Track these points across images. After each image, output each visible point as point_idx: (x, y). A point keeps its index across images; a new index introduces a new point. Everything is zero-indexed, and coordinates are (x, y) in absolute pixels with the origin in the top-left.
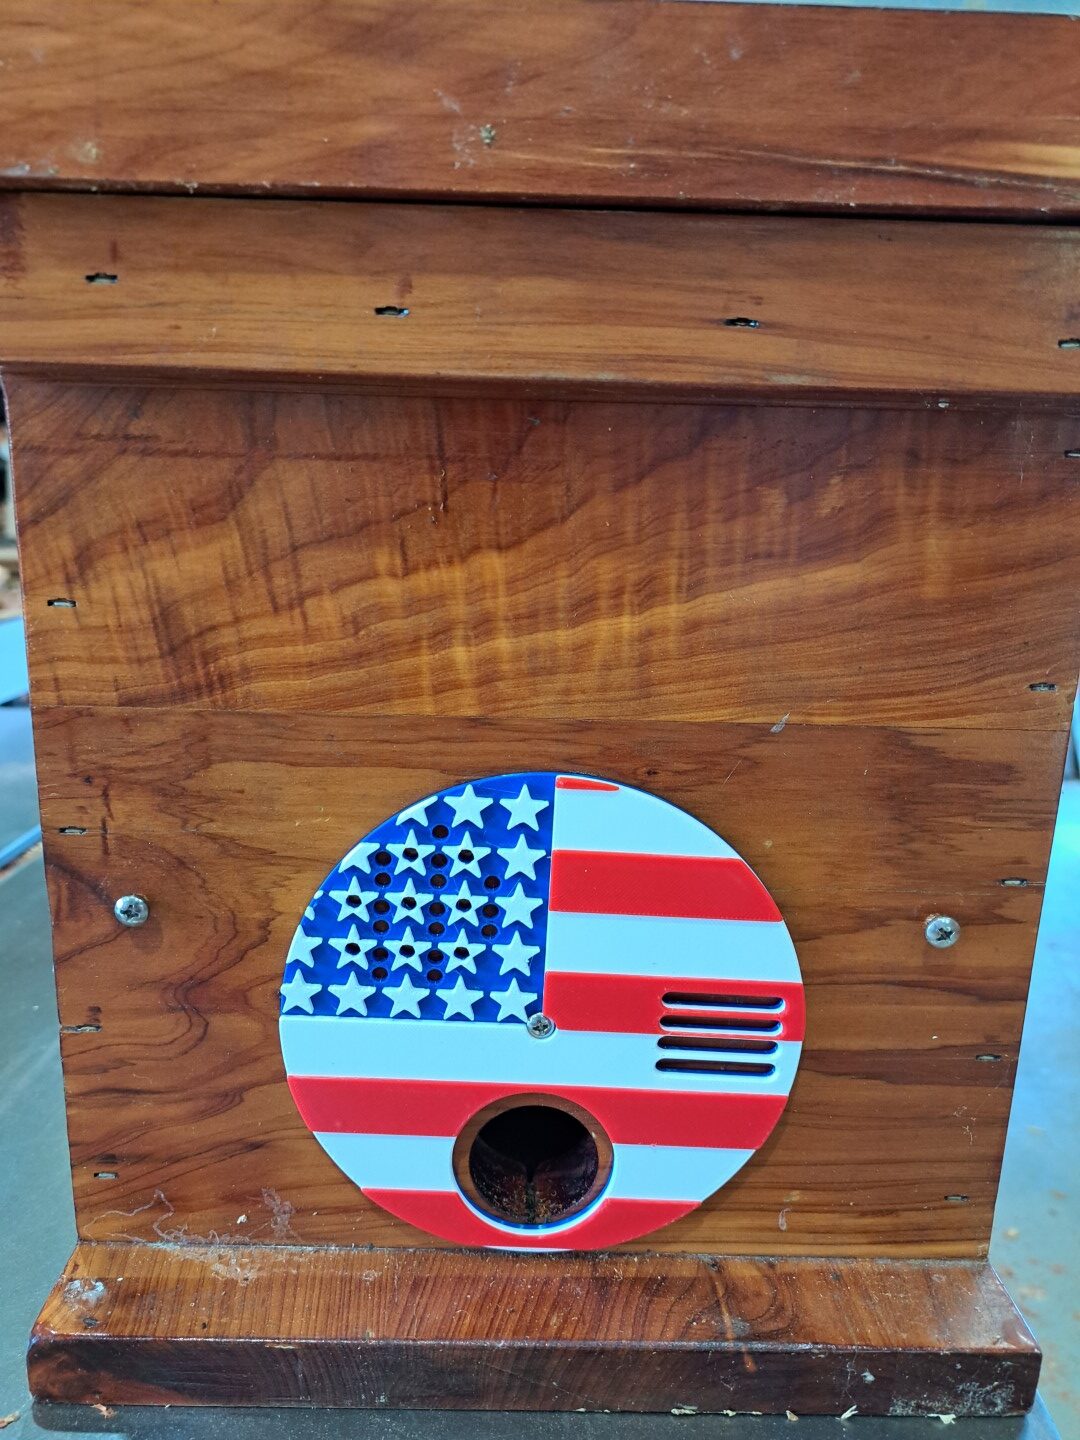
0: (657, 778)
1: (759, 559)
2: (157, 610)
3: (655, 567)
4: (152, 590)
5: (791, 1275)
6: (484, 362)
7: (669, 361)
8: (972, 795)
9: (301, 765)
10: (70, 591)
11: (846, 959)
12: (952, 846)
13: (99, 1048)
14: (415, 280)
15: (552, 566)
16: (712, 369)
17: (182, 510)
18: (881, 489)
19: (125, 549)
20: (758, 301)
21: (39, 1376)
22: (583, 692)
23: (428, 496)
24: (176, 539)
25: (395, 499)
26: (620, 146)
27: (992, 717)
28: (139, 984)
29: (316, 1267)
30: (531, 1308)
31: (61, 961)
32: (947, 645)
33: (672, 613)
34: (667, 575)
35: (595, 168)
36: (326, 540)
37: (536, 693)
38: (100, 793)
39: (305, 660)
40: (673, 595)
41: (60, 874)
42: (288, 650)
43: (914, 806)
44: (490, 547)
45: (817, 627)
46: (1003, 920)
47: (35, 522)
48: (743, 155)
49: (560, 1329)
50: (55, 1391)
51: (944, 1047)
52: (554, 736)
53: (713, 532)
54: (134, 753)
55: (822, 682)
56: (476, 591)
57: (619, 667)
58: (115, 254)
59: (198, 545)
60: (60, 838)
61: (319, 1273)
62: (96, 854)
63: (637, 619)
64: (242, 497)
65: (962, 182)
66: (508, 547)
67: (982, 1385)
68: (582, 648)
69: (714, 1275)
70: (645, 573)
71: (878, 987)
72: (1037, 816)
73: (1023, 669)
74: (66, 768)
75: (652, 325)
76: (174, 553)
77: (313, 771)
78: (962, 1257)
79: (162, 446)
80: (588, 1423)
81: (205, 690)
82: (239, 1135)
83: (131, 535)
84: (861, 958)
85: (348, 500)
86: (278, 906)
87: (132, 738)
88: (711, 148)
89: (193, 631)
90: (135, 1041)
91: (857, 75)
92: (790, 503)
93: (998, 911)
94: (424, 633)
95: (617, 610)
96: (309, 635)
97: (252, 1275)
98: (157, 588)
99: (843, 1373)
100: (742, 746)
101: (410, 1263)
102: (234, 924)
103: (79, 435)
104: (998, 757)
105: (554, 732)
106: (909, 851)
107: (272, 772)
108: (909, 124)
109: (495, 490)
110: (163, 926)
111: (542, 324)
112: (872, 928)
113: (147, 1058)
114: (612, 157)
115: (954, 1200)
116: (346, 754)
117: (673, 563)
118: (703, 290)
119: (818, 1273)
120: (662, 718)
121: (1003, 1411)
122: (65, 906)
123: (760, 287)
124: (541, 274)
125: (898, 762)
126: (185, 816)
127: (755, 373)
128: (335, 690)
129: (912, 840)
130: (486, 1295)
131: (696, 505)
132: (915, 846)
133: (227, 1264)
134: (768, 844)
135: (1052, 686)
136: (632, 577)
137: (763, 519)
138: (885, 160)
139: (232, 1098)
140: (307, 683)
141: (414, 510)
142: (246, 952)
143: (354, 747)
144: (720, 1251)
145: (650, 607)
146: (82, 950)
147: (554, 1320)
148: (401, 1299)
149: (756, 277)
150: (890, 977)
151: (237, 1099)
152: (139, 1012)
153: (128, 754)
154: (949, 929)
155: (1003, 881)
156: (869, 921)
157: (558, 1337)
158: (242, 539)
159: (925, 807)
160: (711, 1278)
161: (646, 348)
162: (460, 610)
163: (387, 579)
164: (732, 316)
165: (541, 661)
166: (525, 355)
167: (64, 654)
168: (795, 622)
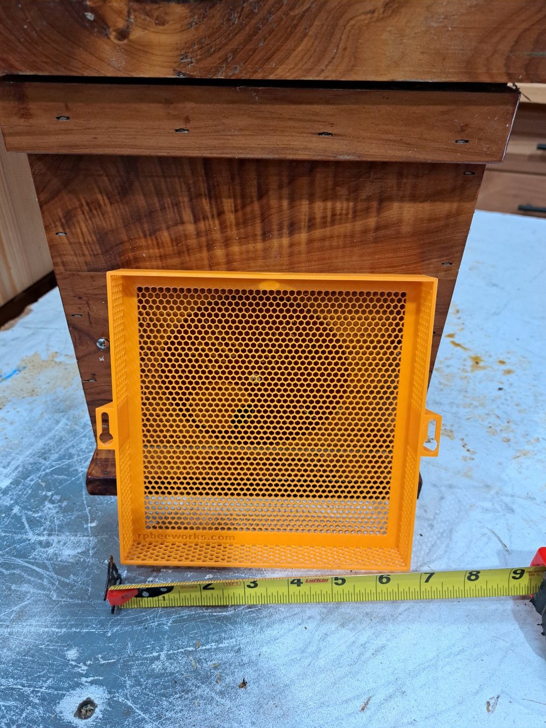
1: (337, 216)
2: (99, 236)
4: (96, 229)
6: (221, 151)
7: (296, 150)
10: (64, 229)
13: (97, 387)
14: (191, 118)
16: (313, 153)
19: (84, 213)
20: (332, 125)
21: (91, 488)
24: (103, 209)
28: (108, 366)
31: (79, 359)
32: (411, 248)
33: (302, 236)
34: (300, 222)
37: (249, 267)
38: (86, 303)
40: (303, 230)
41: (74, 330)
42: (151, 251)
44: (228, 212)
45: (359, 242)
47: (46, 202)
50: (96, 492)
53: (318, 205)
56: (224, 229)
57: (281, 256)
58: (67, 108)
60: (73, 318)
62: (88, 324)
63: (288, 239)
64: (128, 193)
68: (267, 250)
70: (291, 221)
72: (441, 310)
73: (439, 257)
74: (72, 294)
75: (288, 135)
76: (103, 215)
79: (94, 173)
87: (95, 283)
89: (114, 244)
90: (109, 385)
92: (350, 193)
94: (204, 244)
95: (280, 235)
96: (159, 245)
111: (244, 135)
118: (309, 121)
122: (78, 342)
123: (333, 120)
124: (243, 115)
127: (331, 154)
131: (311, 195)
135: (451, 264)
136: (286, 223)
137: (339, 200)
145: (294, 234)
146: (86, 356)
149: (331, 115)
152: (108, 375)
153: (94, 289)
158: (129, 209)
161: (287, 145)
162: (217, 236)
163: (188, 224)
164: (322, 131)
165: (251, 255)
166: (237, 148)
167: (65, 253)
168: (351, 240)
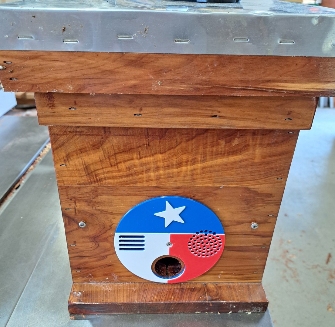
0: (195, 197)
1: (219, 154)
2: (85, 166)
3: (195, 157)
4: (84, 163)
5: (221, 287)
6: (159, 125)
7: (199, 124)
8: (263, 200)
9: (118, 196)
10: (65, 163)
11: (234, 230)
12: (258, 209)
13: (76, 249)
14: (143, 108)
15: (173, 157)
16: (209, 125)
17: (90, 147)
18: (246, 140)
19: (77, 154)
20: (219, 112)
21: (71, 310)
22: (179, 181)
24: (88, 152)
25: (138, 144)
26: (189, 85)
27: (268, 185)
28: (84, 237)
29: (123, 287)
30: (168, 295)
31: (67, 233)
32: (259, 171)
33: (199, 165)
34: (198, 158)
35: (183, 89)
36: (122, 152)
37: (169, 181)
38: (74, 202)
39: (118, 176)
40: (199, 162)
41: (66, 217)
42: (114, 174)
43: (250, 202)
44: (159, 153)
45: (231, 168)
47: (57, 149)
48: (216, 86)
49: (174, 299)
50: (74, 312)
51: (255, 246)
53: (208, 150)
55: (232, 178)
56: (156, 162)
57: (187, 176)
58: (75, 103)
59: (93, 154)
60: (66, 211)
61: (124, 289)
62: (74, 213)
63: (191, 167)
64: (103, 144)
65: (265, 91)
66: (163, 153)
67: (256, 308)
68: (180, 172)
70: (193, 158)
71: (242, 235)
72: (277, 203)
73: (275, 176)
75: (196, 117)
76: (88, 155)
77: (120, 197)
78: (255, 282)
79: (85, 133)
80: (179, 315)
81: (96, 182)
82: (107, 263)
83: (78, 151)
84: (237, 230)
85: (127, 144)
86: (113, 222)
87: (80, 191)
88: (210, 85)
89: (93, 171)
90: (84, 247)
92: (226, 144)
93: (268, 221)
94: (144, 170)
95: (187, 165)
96: (119, 171)
97: (111, 289)
99: (229, 306)
100: (214, 191)
101: (143, 286)
102: (104, 226)
103: (65, 131)
104: (268, 192)
105: (173, 189)
107: (111, 197)
108: (254, 79)
109: (160, 142)
110: (89, 227)
112: (240, 224)
113: (86, 251)
114: (187, 87)
115: (255, 272)
116: (128, 194)
117: (199, 156)
118: (207, 110)
119: (226, 286)
120: (196, 186)
121: (261, 312)
122: (67, 223)
123: (219, 109)
124: (171, 107)
125: (247, 194)
126: (93, 206)
127: (218, 126)
128: (125, 181)
129: (249, 208)
130: (159, 292)
131: (205, 144)
132: (250, 209)
133: (105, 287)
134: (219, 209)
135: (282, 179)
136: (190, 159)
137: (220, 147)
138: (248, 87)
139: (104, 257)
140: (119, 180)
141: (142, 146)
142: (107, 231)
143: (129, 192)
144: (206, 282)
145: (194, 164)
146: (71, 231)
147: (172, 297)
148: (142, 294)
149: (219, 107)
150: (244, 233)
151: (106, 257)
152: (84, 242)
153: (80, 194)
154: (256, 225)
155: (269, 215)
156: (239, 223)
157: (173, 301)
158: (103, 152)
159: (252, 202)
160: (204, 287)
161: (194, 122)
162: (152, 165)
163: (136, 160)
164: (213, 115)
165: (170, 175)
166: (167, 123)
167: (64, 175)
168: (226, 167)
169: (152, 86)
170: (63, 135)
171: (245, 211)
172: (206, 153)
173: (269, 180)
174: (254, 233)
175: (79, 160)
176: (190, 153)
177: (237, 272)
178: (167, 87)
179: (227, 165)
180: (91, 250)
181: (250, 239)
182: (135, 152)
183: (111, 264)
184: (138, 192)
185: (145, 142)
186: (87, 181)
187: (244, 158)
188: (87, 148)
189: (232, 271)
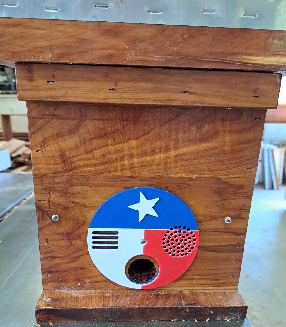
0: (168, 189)
1: (191, 141)
2: (61, 153)
3: (168, 143)
4: (60, 149)
5: (196, 293)
6: (133, 101)
7: (172, 100)
8: (235, 191)
9: (92, 186)
10: (41, 149)
11: (208, 226)
12: (230, 202)
13: (48, 248)
14: (118, 83)
15: (146, 143)
16: (181, 102)
17: (66, 131)
18: (216, 127)
19: (54, 140)
20: (190, 88)
21: (38, 316)
22: (153, 170)
23: (120, 128)
24: (64, 137)
25: (113, 129)
26: (162, 56)
27: (239, 175)
28: (57, 234)
30: (142, 300)
31: (39, 229)
32: (230, 160)
33: (172, 153)
34: (171, 145)
35: (156, 60)
36: (97, 138)
37: (143, 171)
38: (48, 193)
39: (93, 164)
40: (172, 150)
41: (40, 210)
42: (89, 161)
43: (223, 194)
44: (133, 139)
45: (202, 156)
46: (241, 218)
47: (34, 133)
48: (187, 58)
49: (148, 304)
50: (41, 320)
51: (229, 245)
52: (147, 180)
53: (181, 135)
54: (55, 184)
55: (204, 168)
56: (130, 149)
57: (161, 165)
58: (53, 77)
59: (69, 139)
60: (39, 203)
61: (96, 295)
62: (48, 206)
63: (164, 154)
64: (79, 128)
65: (232, 64)
66: (137, 139)
67: (235, 314)
68: (153, 161)
69: (180, 293)
70: (166, 144)
71: (215, 232)
72: (248, 196)
73: (245, 165)
75: (168, 93)
76: (64, 140)
77: (95, 188)
78: (232, 289)
79: (62, 117)
81: (71, 170)
82: (79, 266)
83: (55, 137)
84: (211, 226)
85: (102, 129)
86: (87, 217)
87: (55, 181)
88: (181, 56)
89: (68, 157)
90: (56, 246)
91: (211, 41)
92: (197, 130)
93: (240, 216)
94: (119, 158)
95: (160, 153)
96: (94, 158)
97: (82, 296)
98: (61, 148)
99: (207, 311)
100: (187, 182)
101: (116, 292)
102: (78, 221)
103: (43, 115)
104: (240, 183)
106: (222, 203)
107: (86, 188)
108: (222, 52)
109: (134, 127)
110: (62, 221)
111: (145, 92)
112: (214, 220)
113: (58, 250)
114: (160, 58)
115: (231, 277)
116: (102, 184)
118: (179, 85)
119: (202, 293)
120: (170, 176)
121: (240, 319)
122: (40, 217)
123: (191, 85)
124: (145, 82)
125: (219, 185)
126: (67, 198)
127: (190, 103)
128: (99, 170)
129: (222, 201)
130: (132, 298)
131: (177, 130)
132: (223, 202)
133: (76, 293)
134: (192, 202)
135: (252, 168)
136: (163, 146)
137: (191, 133)
138: (217, 59)
139: (77, 258)
140: (93, 169)
141: (117, 131)
142: (80, 227)
143: (103, 182)
144: (181, 289)
145: (167, 152)
146: (44, 227)
147: (147, 302)
148: (115, 299)
149: (190, 83)
150: (217, 230)
151: (78, 258)
152: (57, 240)
154: (230, 220)
155: (241, 210)
156: (213, 218)
158: (79, 137)
159: (225, 194)
161: (167, 98)
162: (126, 153)
163: (111, 146)
164: (185, 91)
165: (144, 164)
166: (141, 99)
167: (40, 162)
168: (198, 155)
169: (127, 56)
170: (41, 118)
171: (218, 204)
172: (178, 140)
173: (240, 170)
174: (228, 230)
175: (55, 145)
176: (163, 139)
177: (212, 277)
178: (140, 57)
179: (198, 153)
180: (63, 250)
181: (224, 236)
182: (110, 138)
183: (83, 267)
184: (113, 183)
185: (120, 127)
186: (62, 170)
187: (215, 145)
188: (64, 133)
189: (208, 275)
